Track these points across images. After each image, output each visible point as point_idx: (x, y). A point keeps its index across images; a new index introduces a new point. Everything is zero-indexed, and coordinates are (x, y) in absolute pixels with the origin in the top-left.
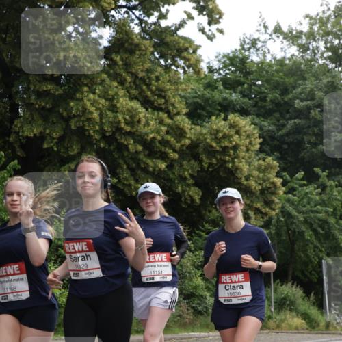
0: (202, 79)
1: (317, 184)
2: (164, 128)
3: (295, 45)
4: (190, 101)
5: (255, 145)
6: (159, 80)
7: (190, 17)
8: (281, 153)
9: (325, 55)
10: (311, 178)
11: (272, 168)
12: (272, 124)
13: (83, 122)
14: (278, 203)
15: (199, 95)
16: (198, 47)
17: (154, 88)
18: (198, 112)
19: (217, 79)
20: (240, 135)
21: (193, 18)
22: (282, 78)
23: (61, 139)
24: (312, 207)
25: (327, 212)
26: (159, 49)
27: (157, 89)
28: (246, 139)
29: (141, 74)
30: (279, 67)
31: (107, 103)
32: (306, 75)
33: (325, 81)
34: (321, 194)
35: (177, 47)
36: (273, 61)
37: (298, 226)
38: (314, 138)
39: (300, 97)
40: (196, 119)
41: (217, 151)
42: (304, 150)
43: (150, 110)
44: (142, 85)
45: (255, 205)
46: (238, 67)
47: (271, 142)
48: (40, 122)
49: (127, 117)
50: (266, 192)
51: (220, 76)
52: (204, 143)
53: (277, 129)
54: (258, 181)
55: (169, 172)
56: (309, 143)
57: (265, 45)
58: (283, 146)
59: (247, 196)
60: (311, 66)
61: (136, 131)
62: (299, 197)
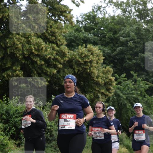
0: (74, 27)
1: (132, 80)
2: (55, 52)
3: (119, 9)
4: (68, 38)
5: (101, 60)
6: (52, 27)
8: (114, 64)
9: (135, 14)
10: (129, 76)
11: (109, 72)
12: (109, 49)
13: (14, 49)
14: (113, 90)
15: (72, 35)
16: (71, 10)
17: (49, 31)
18: (72, 44)
19: (81, 27)
20: (93, 55)
22: (113, 26)
23: (3, 58)
24: (130, 91)
25: (137, 94)
26: (51, 11)
27: (51, 32)
28: (96, 57)
30: (112, 20)
31: (26, 40)
32: (125, 24)
33: (135, 27)
34: (134, 85)
35: (60, 10)
36: (109, 18)
37: (123, 101)
38: (130, 56)
39: (123, 35)
40: (71, 47)
41: (82, 64)
42: (125, 62)
43: (47, 43)
45: (101, 91)
46: (92, 20)
47: (109, 59)
49: (36, 47)
50: (107, 84)
51: (83, 25)
52: (75, 59)
53: (112, 52)
54: (103, 79)
55: (58, 75)
56: (128, 59)
57: (105, 9)
58: (115, 61)
59: (97, 87)
60: (128, 20)
61: (41, 54)
62: (123, 86)
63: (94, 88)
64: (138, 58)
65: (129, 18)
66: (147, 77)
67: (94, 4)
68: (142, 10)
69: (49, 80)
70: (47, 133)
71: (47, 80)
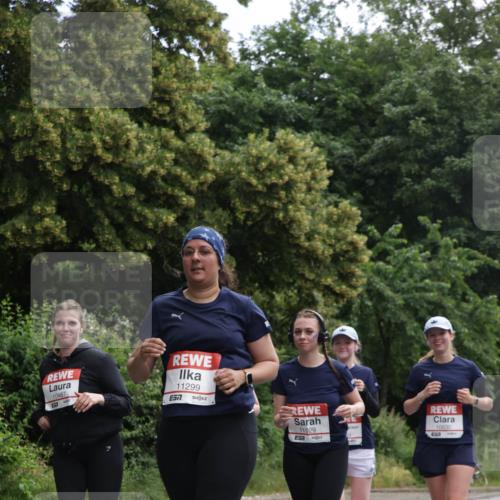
0: (231, 71)
1: (422, 243)
2: (170, 156)
3: (381, 11)
4: (212, 109)
5: (321, 180)
6: (160, 73)
8: (363, 193)
9: (432, 28)
10: (414, 233)
11: (349, 218)
12: (348, 144)
13: (34, 147)
14: (361, 277)
15: (227, 98)
16: (222, 17)
18: (226, 127)
19: (256, 71)
20: (296, 165)
22: (361, 67)
24: (416, 282)
25: (441, 289)
26: (157, 21)
27: (157, 89)
28: (306, 171)
30: (357, 48)
31: (73, 115)
32: (401, 62)
33: (431, 71)
34: (430, 259)
35: (187, 16)
36: (347, 40)
37: (394, 314)
38: (417, 167)
39: (393, 98)
40: (222, 139)
41: (259, 192)
42: (400, 186)
45: (323, 280)
46: (290, 48)
47: (346, 176)
49: (107, 138)
50: (342, 259)
51: (260, 66)
52: (237, 178)
53: (356, 153)
54: (328, 241)
55: (182, 229)
56: (409, 175)
57: (333, 12)
58: (368, 181)
59: (310, 267)
60: (409, 47)
61: (124, 161)
62: (394, 266)
63: (301, 272)
64: (443, 171)
65: (411, 41)
66: (473, 235)
68: (453, 16)
69: (150, 245)
70: (147, 420)
71: (146, 246)
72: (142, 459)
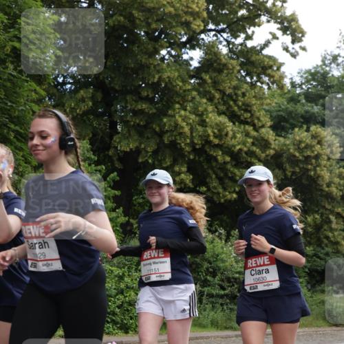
0: (286, 93)
2: (250, 140)
4: (274, 114)
6: (246, 96)
7: (275, 37)
13: (175, 136)
15: (283, 109)
16: (282, 64)
17: (240, 103)
18: (282, 124)
19: (299, 93)
20: (321, 145)
21: (277, 38)
23: (155, 153)
26: (245, 68)
27: (243, 104)
29: (229, 91)
31: (197, 119)
35: (262, 65)
40: (280, 130)
41: (300, 160)
43: (237, 124)
44: (229, 101)
45: (336, 209)
46: (319, 81)
48: (136, 137)
49: (216, 131)
51: (302, 91)
52: (287, 153)
54: (339, 188)
59: (328, 202)
61: (224, 143)
63: (323, 205)
67: (325, 51)
69: (237, 189)
70: (233, 285)
71: (235, 190)
72: (230, 307)
